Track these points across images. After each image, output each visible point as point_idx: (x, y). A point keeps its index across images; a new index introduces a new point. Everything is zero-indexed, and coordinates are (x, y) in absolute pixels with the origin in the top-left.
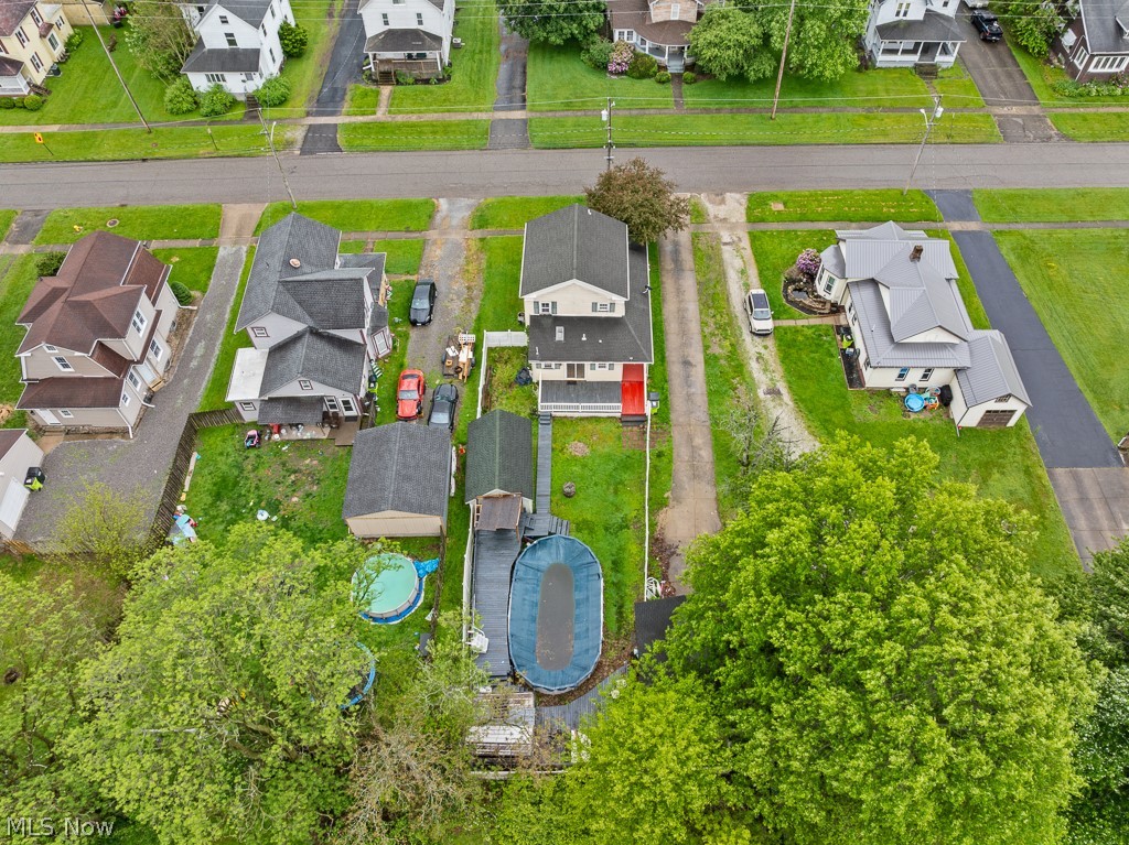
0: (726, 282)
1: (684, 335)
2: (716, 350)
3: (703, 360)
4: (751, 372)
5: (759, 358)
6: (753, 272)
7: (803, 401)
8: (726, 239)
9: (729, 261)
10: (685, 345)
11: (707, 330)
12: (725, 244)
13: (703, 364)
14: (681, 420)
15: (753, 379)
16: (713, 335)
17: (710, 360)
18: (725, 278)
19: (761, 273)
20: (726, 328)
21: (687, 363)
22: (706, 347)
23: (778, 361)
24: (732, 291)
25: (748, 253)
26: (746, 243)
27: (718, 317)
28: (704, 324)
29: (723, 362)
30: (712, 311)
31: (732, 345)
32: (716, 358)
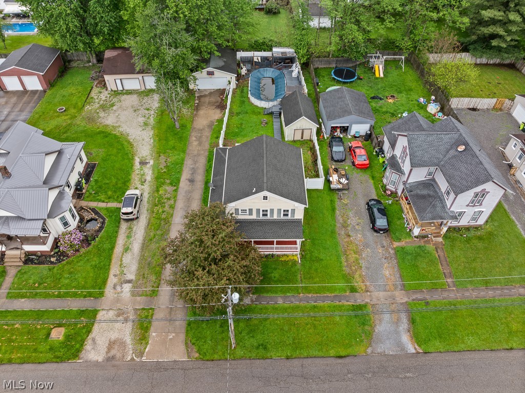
0: (144, 240)
1: (189, 199)
2: (169, 188)
3: (181, 182)
4: (153, 173)
5: (143, 182)
6: (118, 249)
7: (129, 159)
8: (127, 287)
9: (134, 262)
10: (189, 192)
11: (172, 202)
12: (129, 281)
13: (181, 180)
14: (203, 152)
15: (153, 170)
16: (169, 199)
17: (175, 183)
18: (143, 244)
19: (113, 248)
20: (157, 202)
21: (191, 181)
22: (176, 190)
23: (132, 180)
24: (143, 231)
25: (114, 270)
26: (112, 280)
27: (161, 211)
28: (172, 207)
29: (168, 181)
30: (163, 216)
31: (158, 191)
32: (171, 184)
